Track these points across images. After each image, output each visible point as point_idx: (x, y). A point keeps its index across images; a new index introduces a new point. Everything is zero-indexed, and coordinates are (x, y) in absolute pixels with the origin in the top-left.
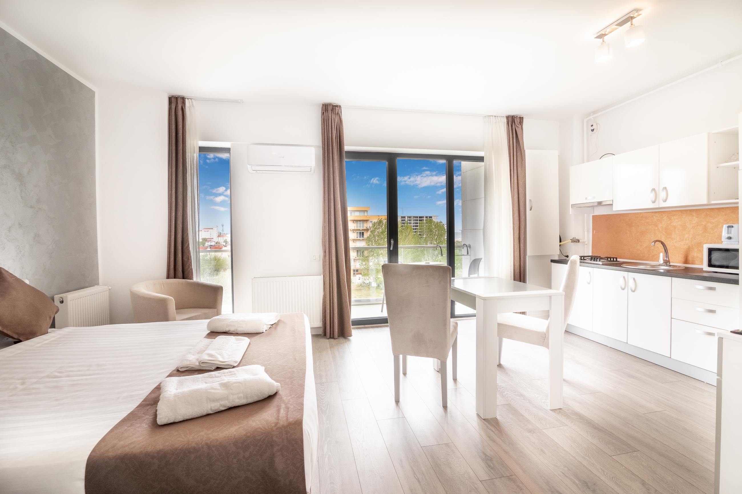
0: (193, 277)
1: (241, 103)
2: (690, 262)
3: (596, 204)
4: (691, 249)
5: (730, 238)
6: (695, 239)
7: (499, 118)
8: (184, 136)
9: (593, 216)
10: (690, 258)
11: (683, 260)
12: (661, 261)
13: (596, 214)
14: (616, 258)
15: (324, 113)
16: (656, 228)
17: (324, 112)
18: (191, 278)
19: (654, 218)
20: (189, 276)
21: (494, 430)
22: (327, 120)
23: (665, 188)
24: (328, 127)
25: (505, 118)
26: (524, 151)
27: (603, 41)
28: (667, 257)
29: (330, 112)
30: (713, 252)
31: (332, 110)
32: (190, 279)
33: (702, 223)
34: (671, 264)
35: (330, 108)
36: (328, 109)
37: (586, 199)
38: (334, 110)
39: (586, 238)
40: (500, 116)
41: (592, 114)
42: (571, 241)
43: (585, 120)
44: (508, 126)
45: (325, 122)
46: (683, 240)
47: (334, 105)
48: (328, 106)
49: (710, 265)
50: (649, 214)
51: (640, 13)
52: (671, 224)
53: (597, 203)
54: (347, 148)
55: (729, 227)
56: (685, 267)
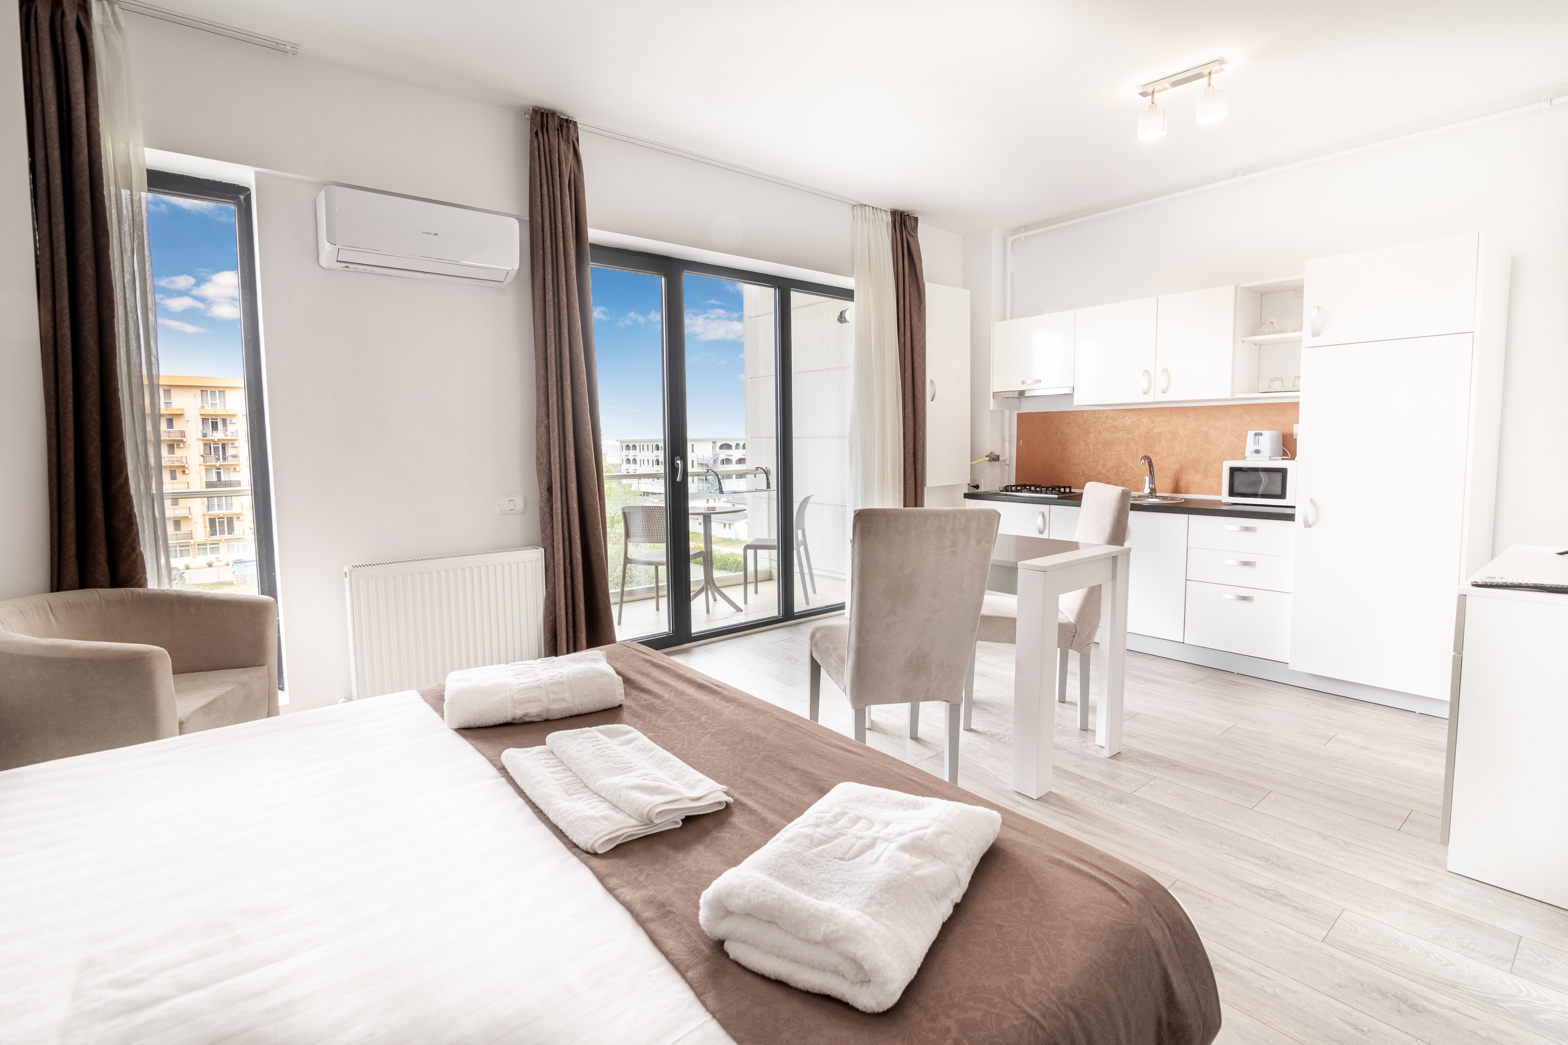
0: (146, 580)
1: (291, 54)
2: (1183, 490)
3: (1016, 395)
4: (1184, 470)
5: (1257, 452)
6: (1191, 454)
7: (879, 212)
8: (93, 122)
9: (1019, 415)
10: (1182, 484)
11: (1171, 487)
12: (1147, 491)
13: (1023, 411)
14: (1070, 488)
15: (537, 133)
16: (1130, 436)
17: (539, 132)
18: (141, 583)
19: (1127, 419)
20: (135, 578)
21: (1071, 815)
22: (547, 153)
23: (1166, 371)
24: (549, 170)
25: (889, 215)
26: (924, 284)
27: (1153, 103)
28: (1152, 483)
29: (553, 134)
30: (1236, 473)
31: (558, 130)
32: (140, 586)
33: (1203, 429)
34: (1158, 494)
35: (553, 124)
36: (547, 125)
37: (1023, 382)
38: (564, 133)
39: (1007, 453)
40: (881, 209)
41: (1023, 229)
42: (988, 459)
43: (1010, 239)
44: (894, 232)
45: (543, 158)
46: (1172, 455)
47: (562, 117)
48: (549, 117)
49: (1232, 493)
50: (1118, 412)
51: (1224, 66)
52: (1153, 430)
53: (1017, 393)
54: (595, 234)
55: (1256, 434)
56: (1184, 499)
